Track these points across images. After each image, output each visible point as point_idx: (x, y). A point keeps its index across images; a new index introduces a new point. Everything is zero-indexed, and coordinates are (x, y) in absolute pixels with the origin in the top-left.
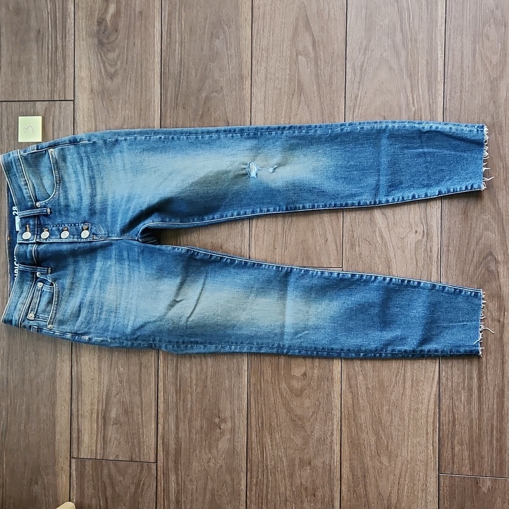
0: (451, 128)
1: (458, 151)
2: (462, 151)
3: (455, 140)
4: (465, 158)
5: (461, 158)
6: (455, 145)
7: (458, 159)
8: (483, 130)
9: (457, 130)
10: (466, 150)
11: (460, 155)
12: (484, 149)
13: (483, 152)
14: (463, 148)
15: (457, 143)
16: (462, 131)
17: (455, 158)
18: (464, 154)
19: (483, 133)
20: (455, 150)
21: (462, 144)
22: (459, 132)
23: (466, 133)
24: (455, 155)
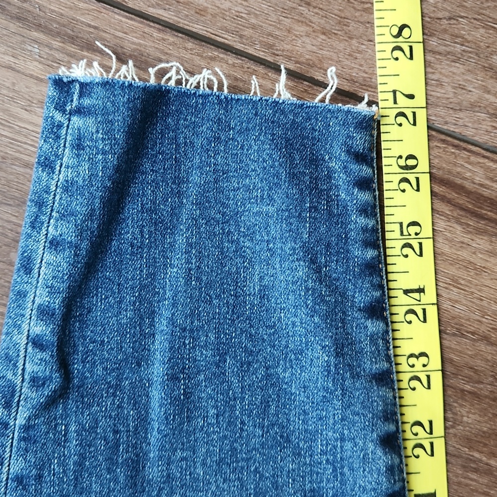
0: (55, 244)
1: (174, 213)
2: (179, 194)
3: (119, 226)
4: (214, 179)
5: (209, 202)
6: (142, 227)
7: (217, 214)
8: (78, 85)
9: (67, 212)
10: (172, 173)
11: (197, 204)
12: (178, 88)
13: (192, 92)
14: (163, 189)
15: (133, 219)
16: (76, 189)
17: (208, 229)
18: (191, 187)
19: (98, 85)
20: (167, 225)
21: (143, 192)
22: (76, 202)
23: (89, 171)
24: (192, 230)
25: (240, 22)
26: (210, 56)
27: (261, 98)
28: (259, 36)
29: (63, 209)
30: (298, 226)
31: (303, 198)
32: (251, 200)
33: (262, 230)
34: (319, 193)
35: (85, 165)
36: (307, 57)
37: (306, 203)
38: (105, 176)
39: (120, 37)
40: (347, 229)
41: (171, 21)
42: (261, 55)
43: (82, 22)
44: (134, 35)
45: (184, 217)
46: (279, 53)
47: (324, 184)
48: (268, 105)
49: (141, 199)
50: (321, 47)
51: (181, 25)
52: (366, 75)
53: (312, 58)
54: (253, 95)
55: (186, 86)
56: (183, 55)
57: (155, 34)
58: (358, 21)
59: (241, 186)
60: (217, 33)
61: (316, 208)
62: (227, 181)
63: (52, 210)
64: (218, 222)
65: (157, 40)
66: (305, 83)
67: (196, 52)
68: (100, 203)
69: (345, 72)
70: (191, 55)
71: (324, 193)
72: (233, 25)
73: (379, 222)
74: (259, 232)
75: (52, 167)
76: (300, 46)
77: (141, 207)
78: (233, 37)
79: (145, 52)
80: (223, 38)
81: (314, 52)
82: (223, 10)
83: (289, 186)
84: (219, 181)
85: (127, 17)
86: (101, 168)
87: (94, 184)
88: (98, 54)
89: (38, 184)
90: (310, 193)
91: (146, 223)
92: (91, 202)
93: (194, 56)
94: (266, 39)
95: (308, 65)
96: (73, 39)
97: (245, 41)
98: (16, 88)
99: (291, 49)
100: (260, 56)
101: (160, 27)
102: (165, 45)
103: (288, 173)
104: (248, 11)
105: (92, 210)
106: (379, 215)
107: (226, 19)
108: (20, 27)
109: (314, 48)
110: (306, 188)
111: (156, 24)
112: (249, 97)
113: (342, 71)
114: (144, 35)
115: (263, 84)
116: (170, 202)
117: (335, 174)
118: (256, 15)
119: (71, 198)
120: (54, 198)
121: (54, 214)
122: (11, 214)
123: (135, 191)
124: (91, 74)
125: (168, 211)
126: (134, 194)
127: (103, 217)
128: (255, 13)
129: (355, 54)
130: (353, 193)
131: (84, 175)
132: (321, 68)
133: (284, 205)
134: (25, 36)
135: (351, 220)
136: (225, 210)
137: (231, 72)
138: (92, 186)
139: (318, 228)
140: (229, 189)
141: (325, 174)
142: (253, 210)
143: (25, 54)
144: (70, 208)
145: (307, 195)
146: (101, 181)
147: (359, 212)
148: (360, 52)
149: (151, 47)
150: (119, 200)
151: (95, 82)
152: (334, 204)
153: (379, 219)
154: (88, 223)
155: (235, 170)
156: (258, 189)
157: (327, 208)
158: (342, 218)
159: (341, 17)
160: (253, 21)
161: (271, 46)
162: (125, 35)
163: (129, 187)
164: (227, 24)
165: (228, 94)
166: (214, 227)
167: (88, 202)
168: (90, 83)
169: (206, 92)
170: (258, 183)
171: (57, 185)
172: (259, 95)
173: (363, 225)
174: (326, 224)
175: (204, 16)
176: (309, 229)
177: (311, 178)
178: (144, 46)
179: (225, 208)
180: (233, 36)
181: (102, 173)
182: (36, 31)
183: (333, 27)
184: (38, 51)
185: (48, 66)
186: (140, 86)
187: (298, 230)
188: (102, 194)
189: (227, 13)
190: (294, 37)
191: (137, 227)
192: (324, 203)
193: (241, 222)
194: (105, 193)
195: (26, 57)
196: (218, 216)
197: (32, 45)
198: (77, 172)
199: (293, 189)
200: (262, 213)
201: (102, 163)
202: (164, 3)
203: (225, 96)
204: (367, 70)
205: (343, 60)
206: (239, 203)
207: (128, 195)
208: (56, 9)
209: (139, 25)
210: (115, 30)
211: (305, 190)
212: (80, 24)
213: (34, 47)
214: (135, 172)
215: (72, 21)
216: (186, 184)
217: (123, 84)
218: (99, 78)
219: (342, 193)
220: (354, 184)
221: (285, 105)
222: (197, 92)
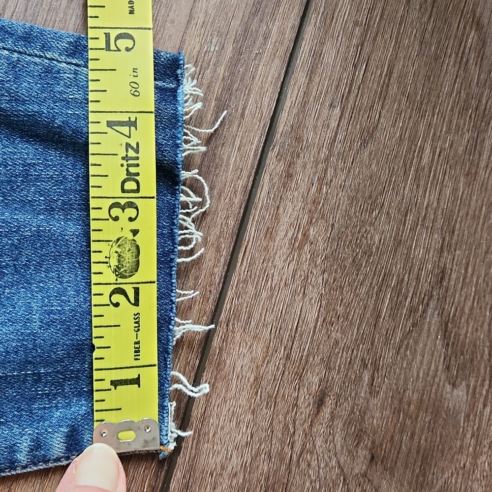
1: (25, 205)
2: (50, 210)
3: (4, 137)
4: (71, 252)
5: (42, 247)
6: (5, 165)
7: (27, 257)
8: (173, 86)
9: (19, 71)
10: (76, 201)
11: (38, 231)
12: (178, 204)
13: (175, 221)
14: (55, 189)
15: (15, 154)
16: (49, 84)
17: (6, 247)
18: (61, 224)
19: (174, 110)
20: (9, 196)
21: (50, 165)
22: (33, 83)
23: (72, 98)
24: (3, 226)
25: (261, 279)
26: (221, 247)
27: (174, 303)
28: (248, 303)
29: (23, 66)
30: (14, 362)
31: (51, 364)
32: (47, 299)
33: (8, 315)
34: (58, 382)
35: (80, 94)
36: (228, 362)
37: (44, 368)
38: (68, 117)
39: (234, 142)
40: (12, 424)
41: (256, 200)
42: (227, 306)
43: (247, 100)
44: (238, 159)
45: (20, 217)
46: (231, 327)
47: (71, 389)
48: (166, 312)
49: (41, 163)
50: (240, 377)
51: (253, 212)
52: (211, 435)
53: (226, 367)
54: (176, 292)
55: (182, 213)
56: (219, 215)
57: (241, 183)
58: (273, 419)
59: (65, 285)
60: (247, 253)
61: (38, 381)
62: (71, 268)
63: (20, 53)
64: (16, 260)
65: (235, 185)
66: (198, 361)
67: (224, 230)
68: (33, 111)
69: (214, 409)
70: (220, 223)
71: (59, 389)
72: (258, 271)
73: (25, 471)
74: (5, 312)
75: (75, 54)
76: (240, 352)
77: (30, 164)
78: (244, 272)
79: (220, 170)
80: (243, 260)
81: (234, 370)
82: (274, 259)
83: (67, 345)
84: (70, 258)
85: (257, 150)
86: (77, 112)
87: (57, 104)
88: (213, 118)
89: (52, 36)
90: (58, 372)
91: (11, 169)
92: (33, 101)
93: (219, 227)
94: (245, 310)
95: (218, 363)
96: (228, 89)
97: (241, 285)
98: (168, 24)
99: (236, 341)
100: (225, 305)
101: (249, 188)
102: (229, 194)
103: (83, 343)
104: (275, 287)
105: (24, 101)
106: (35, 468)
107: (263, 262)
108: (237, 32)
109: (239, 369)
110: (65, 367)
111: (252, 183)
112: (174, 288)
113: (214, 405)
114: (238, 169)
115: (192, 310)
116: (39, 200)
117: (85, 400)
118: (271, 297)
119: (37, 76)
120: (36, 56)
121: (16, 55)
122: (14, 11)
123: (50, 156)
124: (186, 101)
125: (27, 196)
126: (48, 154)
127: (15, 115)
128: (273, 295)
129: (235, 419)
130: (61, 426)
131: (68, 93)
132: (216, 378)
133: (42, 342)
134: (228, 37)
135: (25, 428)
136: (33, 268)
137: (205, 272)
138: (55, 102)
139: (12, 385)
140: (59, 271)
141: (84, 388)
142: (34, 303)
143: (207, 36)
144: (24, 74)
145: (55, 369)
146: (61, 112)
147: (37, 437)
148: (238, 424)
149: (226, 178)
150: (38, 136)
151: (178, 106)
152: (46, 404)
153: (29, 470)
154: (6, 96)
155: (84, 277)
156: (61, 306)
157: (39, 394)
158: (27, 415)
159: (276, 398)
160: (264, 295)
161: (237, 316)
162: (237, 149)
163: (55, 149)
164: (259, 265)
165: (176, 263)
166: (9, 255)
167: (34, 97)
168: (177, 100)
169: (177, 237)
170: (70, 305)
171: (53, 59)
172: (178, 300)
173: (19, 445)
174: (17, 395)
175: (265, 237)
176: (10, 376)
177: (78, 371)
178: (226, 170)
179: (35, 268)
180: (246, 272)
181: (71, 114)
182: (233, 48)
183: (264, 390)
184: (212, 50)
185: (196, 61)
186: (177, 157)
187: (9, 362)
188: (45, 113)
189: (270, 264)
190: (249, 344)
191: (4, 159)
192: (46, 390)
193: (17, 288)
194: (46, 117)
195: (205, 37)
196: (24, 259)
197: (218, 45)
198: (71, 85)
199: (62, 350)
200: (30, 313)
201: (84, 114)
202: (275, 192)
203: (174, 259)
204: (217, 436)
205: (228, 405)
206: (42, 285)
207: (45, 148)
208: (259, 72)
209: (250, 164)
210: (242, 137)
211: (61, 365)
212: (245, 98)
213: (216, 46)
214: (74, 157)
215: (248, 89)
216: (63, 218)
217: (178, 138)
218: (182, 111)
219: (61, 412)
220: (73, 426)
221: (167, 332)
222: (175, 227)
